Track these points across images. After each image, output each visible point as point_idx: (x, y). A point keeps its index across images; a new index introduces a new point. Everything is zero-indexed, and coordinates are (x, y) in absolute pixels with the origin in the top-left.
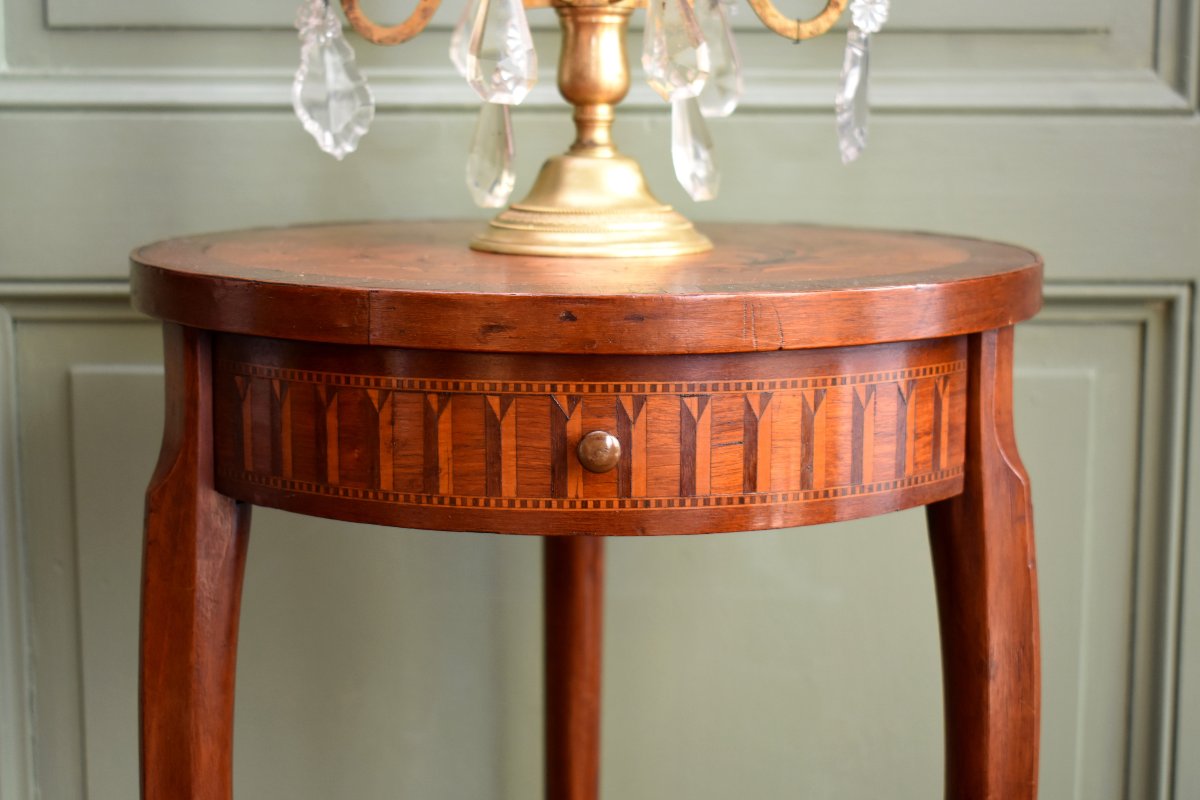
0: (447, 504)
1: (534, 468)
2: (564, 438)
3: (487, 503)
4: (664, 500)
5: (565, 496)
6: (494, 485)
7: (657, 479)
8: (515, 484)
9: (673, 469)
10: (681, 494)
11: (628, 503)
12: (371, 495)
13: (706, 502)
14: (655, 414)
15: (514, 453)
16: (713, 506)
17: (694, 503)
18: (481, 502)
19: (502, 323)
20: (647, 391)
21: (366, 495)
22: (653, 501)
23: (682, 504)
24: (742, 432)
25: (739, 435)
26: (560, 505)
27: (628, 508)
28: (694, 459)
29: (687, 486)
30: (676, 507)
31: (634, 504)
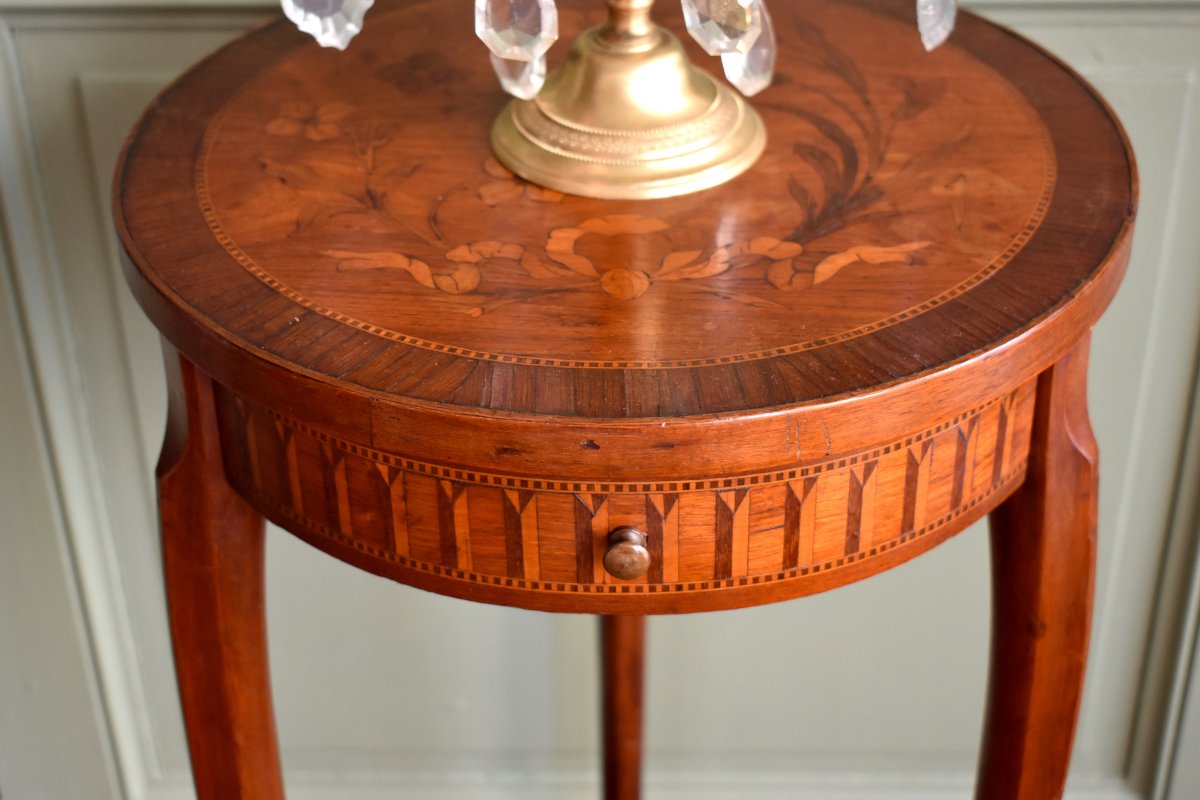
0: (466, 579)
1: (557, 558)
2: (589, 532)
3: (509, 583)
4: (698, 583)
5: (592, 581)
6: (515, 565)
7: (690, 566)
8: (538, 569)
9: (708, 556)
10: (716, 577)
11: (659, 587)
12: (387, 556)
13: (743, 582)
14: (688, 510)
15: (536, 542)
16: (750, 584)
17: (730, 584)
18: (503, 580)
19: (517, 447)
20: (680, 490)
21: (381, 554)
22: (685, 585)
23: (717, 585)
24: (783, 517)
25: (780, 519)
26: (587, 589)
27: (659, 591)
28: (730, 546)
29: (723, 569)
30: (711, 589)
31: (666, 588)
